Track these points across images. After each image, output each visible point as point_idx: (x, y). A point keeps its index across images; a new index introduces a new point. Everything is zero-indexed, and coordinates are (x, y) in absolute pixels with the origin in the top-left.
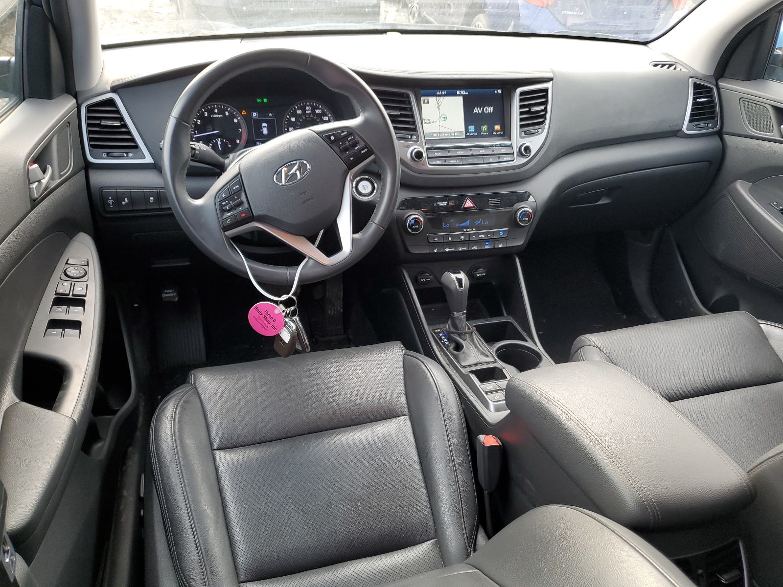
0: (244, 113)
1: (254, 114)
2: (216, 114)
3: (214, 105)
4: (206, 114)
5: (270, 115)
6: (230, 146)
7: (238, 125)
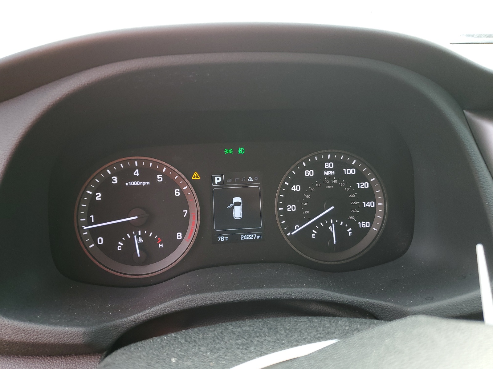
0: (196, 176)
1: (216, 178)
2: (136, 179)
3: (132, 162)
4: (115, 180)
5: (250, 179)
6: (161, 246)
7: (183, 201)
